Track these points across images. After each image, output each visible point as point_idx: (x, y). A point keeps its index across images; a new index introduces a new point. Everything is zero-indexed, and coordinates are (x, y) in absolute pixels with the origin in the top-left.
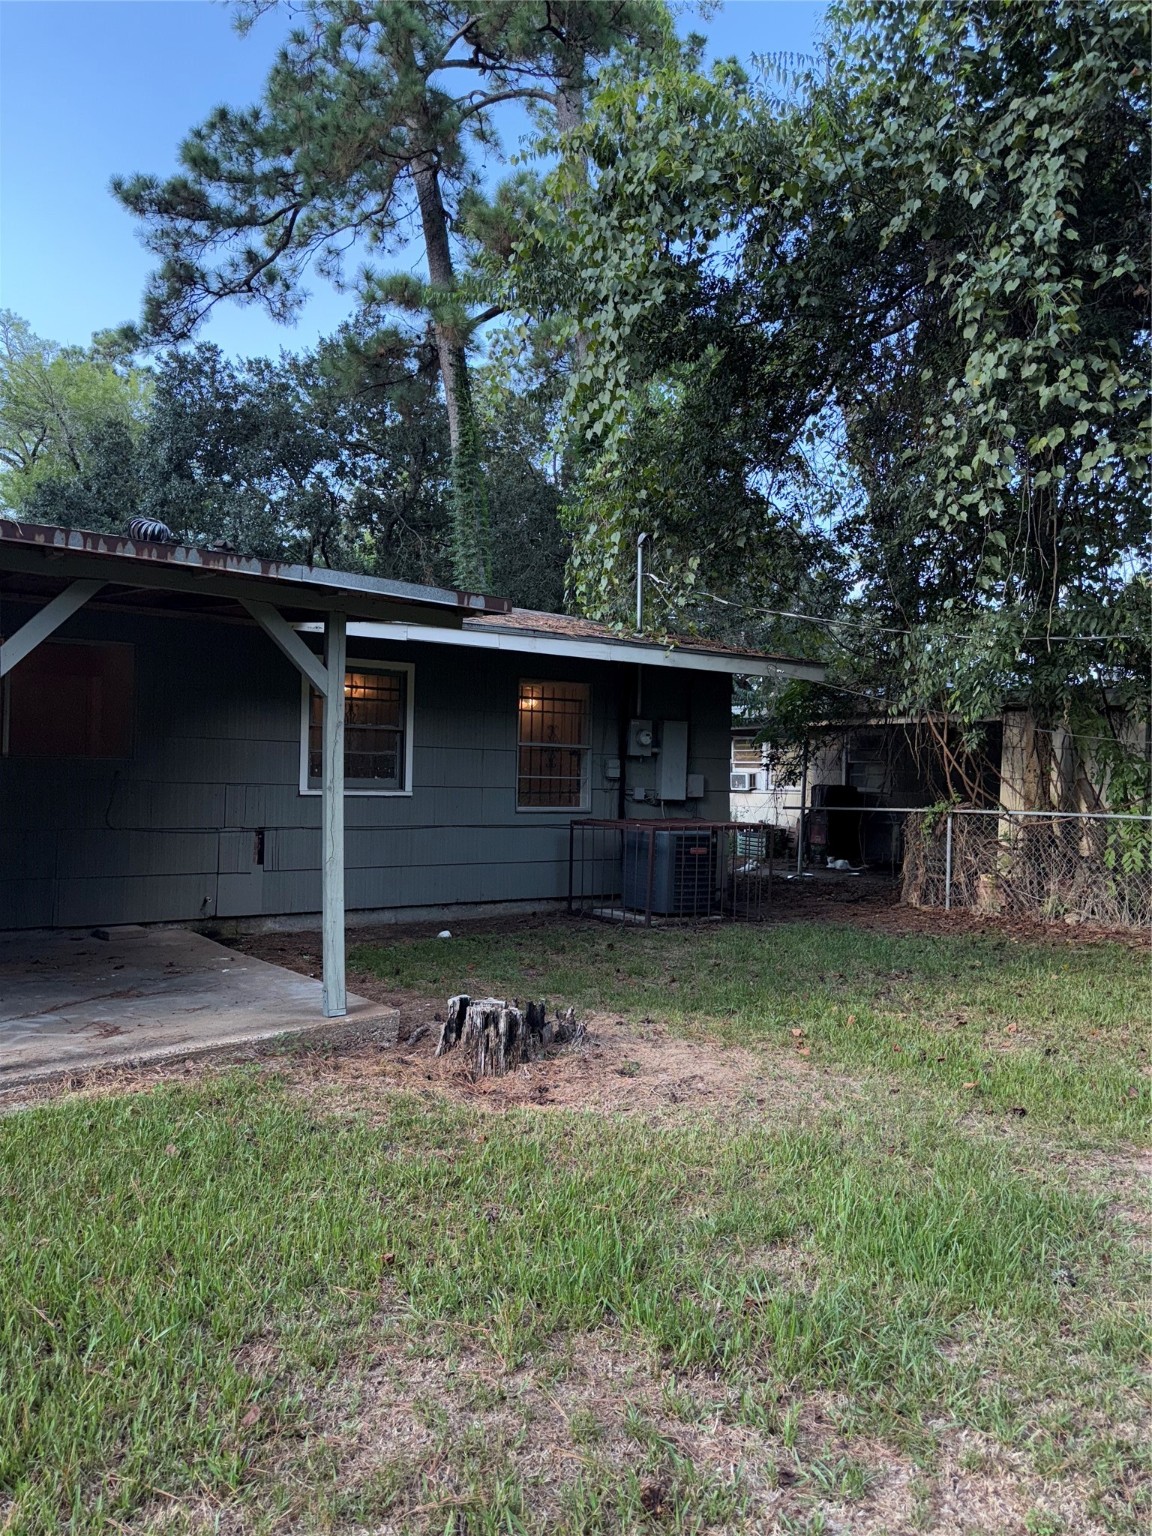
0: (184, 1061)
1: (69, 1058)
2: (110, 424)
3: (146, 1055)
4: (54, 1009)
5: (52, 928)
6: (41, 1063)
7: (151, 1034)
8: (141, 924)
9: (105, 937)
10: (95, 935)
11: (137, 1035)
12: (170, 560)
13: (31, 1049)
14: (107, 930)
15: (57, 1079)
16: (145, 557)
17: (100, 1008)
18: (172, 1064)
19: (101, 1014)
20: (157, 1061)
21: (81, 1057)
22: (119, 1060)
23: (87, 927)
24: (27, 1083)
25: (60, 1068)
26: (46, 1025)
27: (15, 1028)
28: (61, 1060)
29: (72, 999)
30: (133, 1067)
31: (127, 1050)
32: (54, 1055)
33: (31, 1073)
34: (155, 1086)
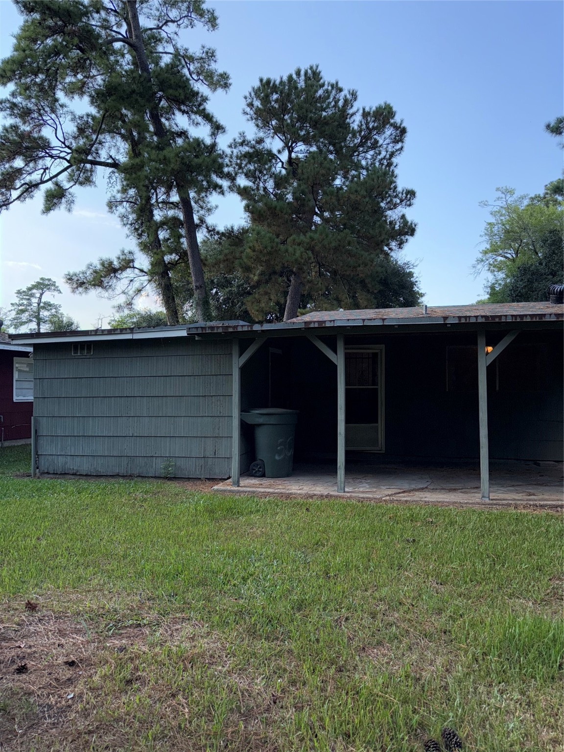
0: (557, 507)
1: (514, 500)
2: (550, 232)
3: (542, 503)
4: (513, 486)
5: (517, 460)
6: (504, 500)
7: (547, 497)
8: (554, 461)
9: (539, 465)
10: (535, 464)
11: (541, 497)
12: (544, 320)
13: (502, 496)
14: (540, 462)
15: (509, 505)
16: (534, 320)
17: (530, 488)
18: (552, 507)
19: (529, 489)
20: (546, 505)
21: (519, 500)
22: (531, 503)
23: (532, 460)
24: (499, 505)
25: (510, 502)
26: (508, 490)
27: (498, 490)
28: (511, 500)
29: (521, 483)
30: (537, 506)
31: (536, 500)
32: (509, 498)
33: (501, 502)
34: (544, 512)
